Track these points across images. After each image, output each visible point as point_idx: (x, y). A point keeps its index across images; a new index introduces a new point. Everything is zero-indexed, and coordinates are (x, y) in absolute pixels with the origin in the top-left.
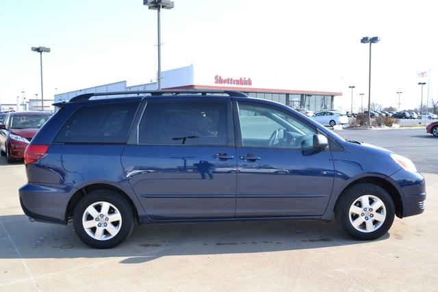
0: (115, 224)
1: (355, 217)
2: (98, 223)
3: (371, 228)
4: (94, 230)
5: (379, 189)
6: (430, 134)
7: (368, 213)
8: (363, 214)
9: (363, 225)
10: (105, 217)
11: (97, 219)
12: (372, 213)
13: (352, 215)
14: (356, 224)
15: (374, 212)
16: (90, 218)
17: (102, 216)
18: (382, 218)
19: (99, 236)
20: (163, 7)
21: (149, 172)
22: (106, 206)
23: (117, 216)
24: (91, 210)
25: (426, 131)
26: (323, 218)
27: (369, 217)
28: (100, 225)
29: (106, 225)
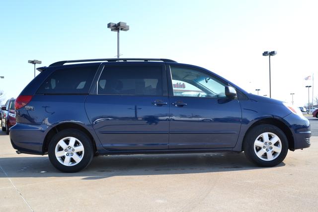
0: (79, 154)
1: (259, 149)
2: (66, 153)
3: (270, 158)
4: (63, 158)
5: (275, 128)
6: (315, 118)
7: (268, 146)
8: (264, 147)
9: (265, 155)
10: (72, 149)
11: (66, 150)
12: (271, 146)
13: (256, 148)
14: (259, 155)
15: (272, 146)
16: (60, 149)
17: (70, 148)
18: (278, 150)
19: (67, 163)
20: (121, 29)
21: (108, 120)
22: (73, 140)
23: (81, 148)
24: (61, 143)
25: (312, 116)
26: (234, 149)
27: (269, 149)
28: (68, 155)
29: (72, 154)
